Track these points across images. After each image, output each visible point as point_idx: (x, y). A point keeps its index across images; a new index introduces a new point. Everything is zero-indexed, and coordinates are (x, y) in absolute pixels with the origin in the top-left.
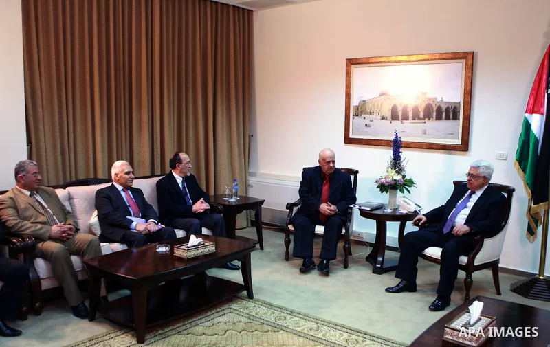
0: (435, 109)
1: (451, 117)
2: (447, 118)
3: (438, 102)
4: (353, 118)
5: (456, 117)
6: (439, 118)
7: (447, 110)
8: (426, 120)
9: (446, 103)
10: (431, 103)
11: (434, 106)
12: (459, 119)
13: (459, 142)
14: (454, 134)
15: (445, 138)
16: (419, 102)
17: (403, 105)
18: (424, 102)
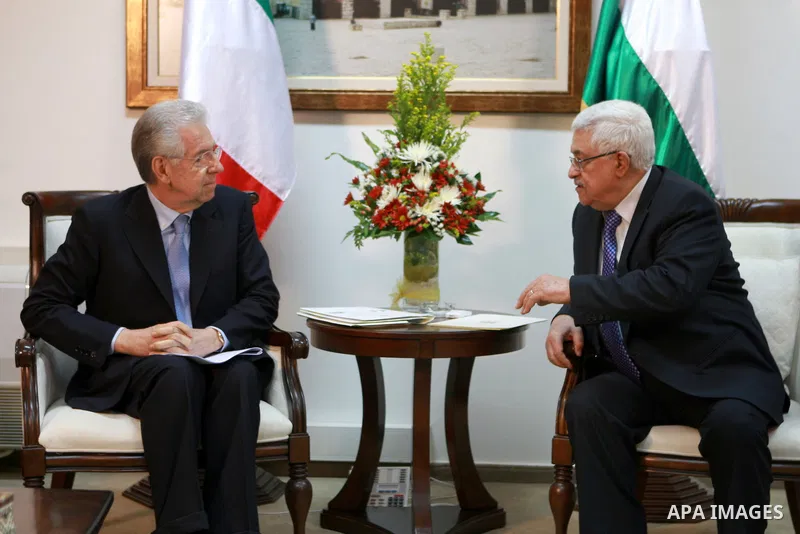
1: (529, 5)
2: (516, 7)
4: (160, 14)
5: (544, 4)
6: (487, 6)
8: (442, 14)
12: (555, 11)
13: (560, 83)
14: (539, 61)
15: (511, 73)
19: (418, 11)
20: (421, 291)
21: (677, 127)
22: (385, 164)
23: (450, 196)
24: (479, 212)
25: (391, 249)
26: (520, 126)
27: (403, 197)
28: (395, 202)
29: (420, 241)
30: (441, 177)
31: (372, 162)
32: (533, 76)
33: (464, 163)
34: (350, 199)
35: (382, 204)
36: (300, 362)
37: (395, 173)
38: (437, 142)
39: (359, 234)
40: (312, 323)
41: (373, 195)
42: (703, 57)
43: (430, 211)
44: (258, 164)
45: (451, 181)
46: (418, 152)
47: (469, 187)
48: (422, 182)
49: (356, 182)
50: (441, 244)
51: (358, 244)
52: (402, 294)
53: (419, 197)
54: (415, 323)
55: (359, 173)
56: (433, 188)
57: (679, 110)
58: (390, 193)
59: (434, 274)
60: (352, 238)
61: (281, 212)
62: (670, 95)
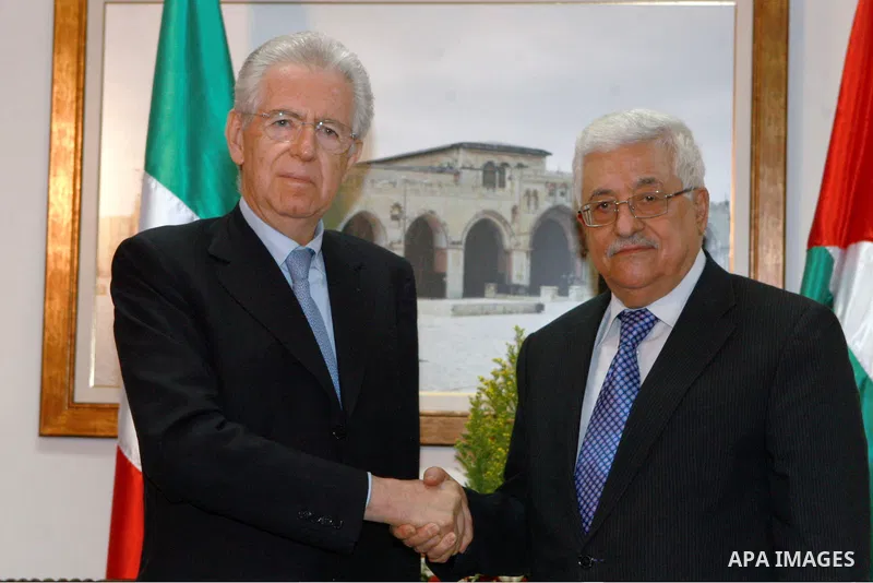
16: (500, 203)
17: (413, 211)
18: (532, 196)
19: (506, 288)
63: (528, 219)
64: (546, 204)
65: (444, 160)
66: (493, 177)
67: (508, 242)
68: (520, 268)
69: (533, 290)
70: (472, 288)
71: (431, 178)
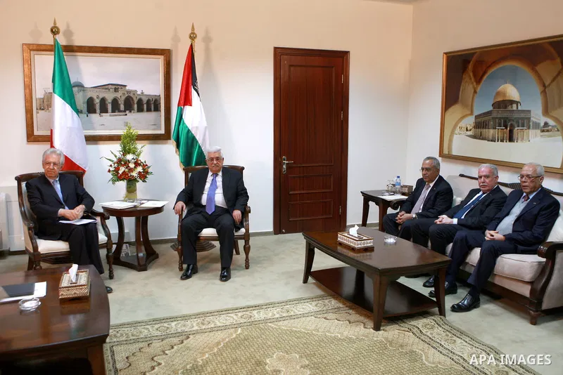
0: (135, 102)
1: (153, 109)
2: (149, 110)
3: (139, 95)
4: (37, 113)
5: (157, 109)
6: (140, 110)
7: (148, 102)
8: (127, 112)
9: (146, 95)
10: (131, 95)
11: (135, 99)
12: (160, 111)
13: (162, 131)
14: (157, 125)
15: (148, 129)
16: (118, 95)
17: (101, 97)
18: (124, 94)
19: (120, 111)
20: (132, 195)
21: (200, 147)
22: (119, 161)
23: (140, 169)
24: (147, 173)
25: (123, 185)
26: (150, 144)
27: (127, 170)
28: (124, 171)
29: (131, 182)
30: (137, 164)
31: (115, 160)
32: (154, 130)
33: (142, 159)
34: (109, 171)
35: (120, 172)
36: (106, 221)
37: (123, 163)
38: (134, 153)
39: (114, 181)
40: (104, 208)
41: (117, 170)
42: (206, 127)
43: (134, 174)
44: (78, 160)
45: (139, 165)
46: (130, 157)
47: (145, 166)
48: (132, 165)
49: (111, 166)
50: (137, 184)
51: (113, 183)
52: (126, 197)
53: (131, 170)
54: (135, 207)
55: (111, 163)
56: (135, 167)
57: (200, 142)
58: (122, 169)
59: (136, 190)
60: (111, 182)
61: (86, 173)
62: (197, 138)
63: (123, 98)
64: (126, 95)
65: (107, 87)
66: (116, 90)
67: (120, 103)
68: (122, 107)
69: (125, 111)
70: (113, 111)
71: (104, 90)
